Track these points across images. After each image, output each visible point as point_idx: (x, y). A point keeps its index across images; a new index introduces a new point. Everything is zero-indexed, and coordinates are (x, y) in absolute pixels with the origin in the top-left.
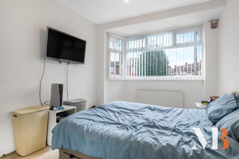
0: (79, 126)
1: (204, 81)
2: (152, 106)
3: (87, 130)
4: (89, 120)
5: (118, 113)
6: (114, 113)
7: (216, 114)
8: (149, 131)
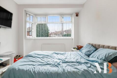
0: (27, 70)
1: (73, 39)
2: (56, 52)
3: (34, 72)
4: (29, 65)
5: (42, 58)
6: (40, 58)
7: (88, 53)
8: (68, 65)
